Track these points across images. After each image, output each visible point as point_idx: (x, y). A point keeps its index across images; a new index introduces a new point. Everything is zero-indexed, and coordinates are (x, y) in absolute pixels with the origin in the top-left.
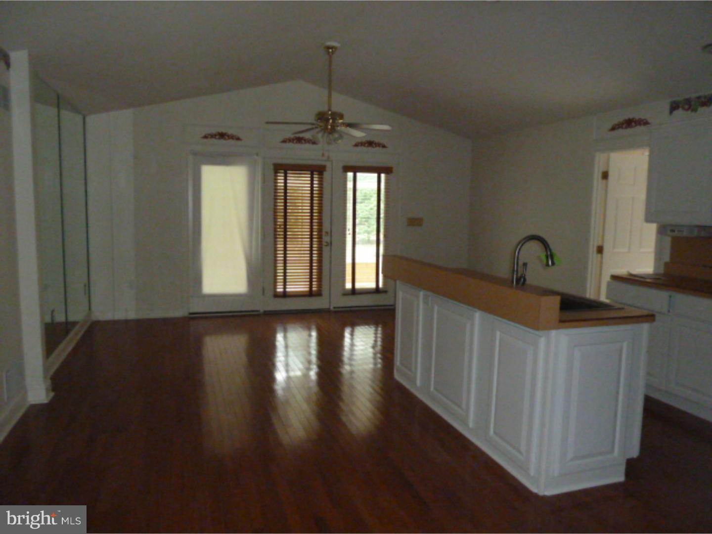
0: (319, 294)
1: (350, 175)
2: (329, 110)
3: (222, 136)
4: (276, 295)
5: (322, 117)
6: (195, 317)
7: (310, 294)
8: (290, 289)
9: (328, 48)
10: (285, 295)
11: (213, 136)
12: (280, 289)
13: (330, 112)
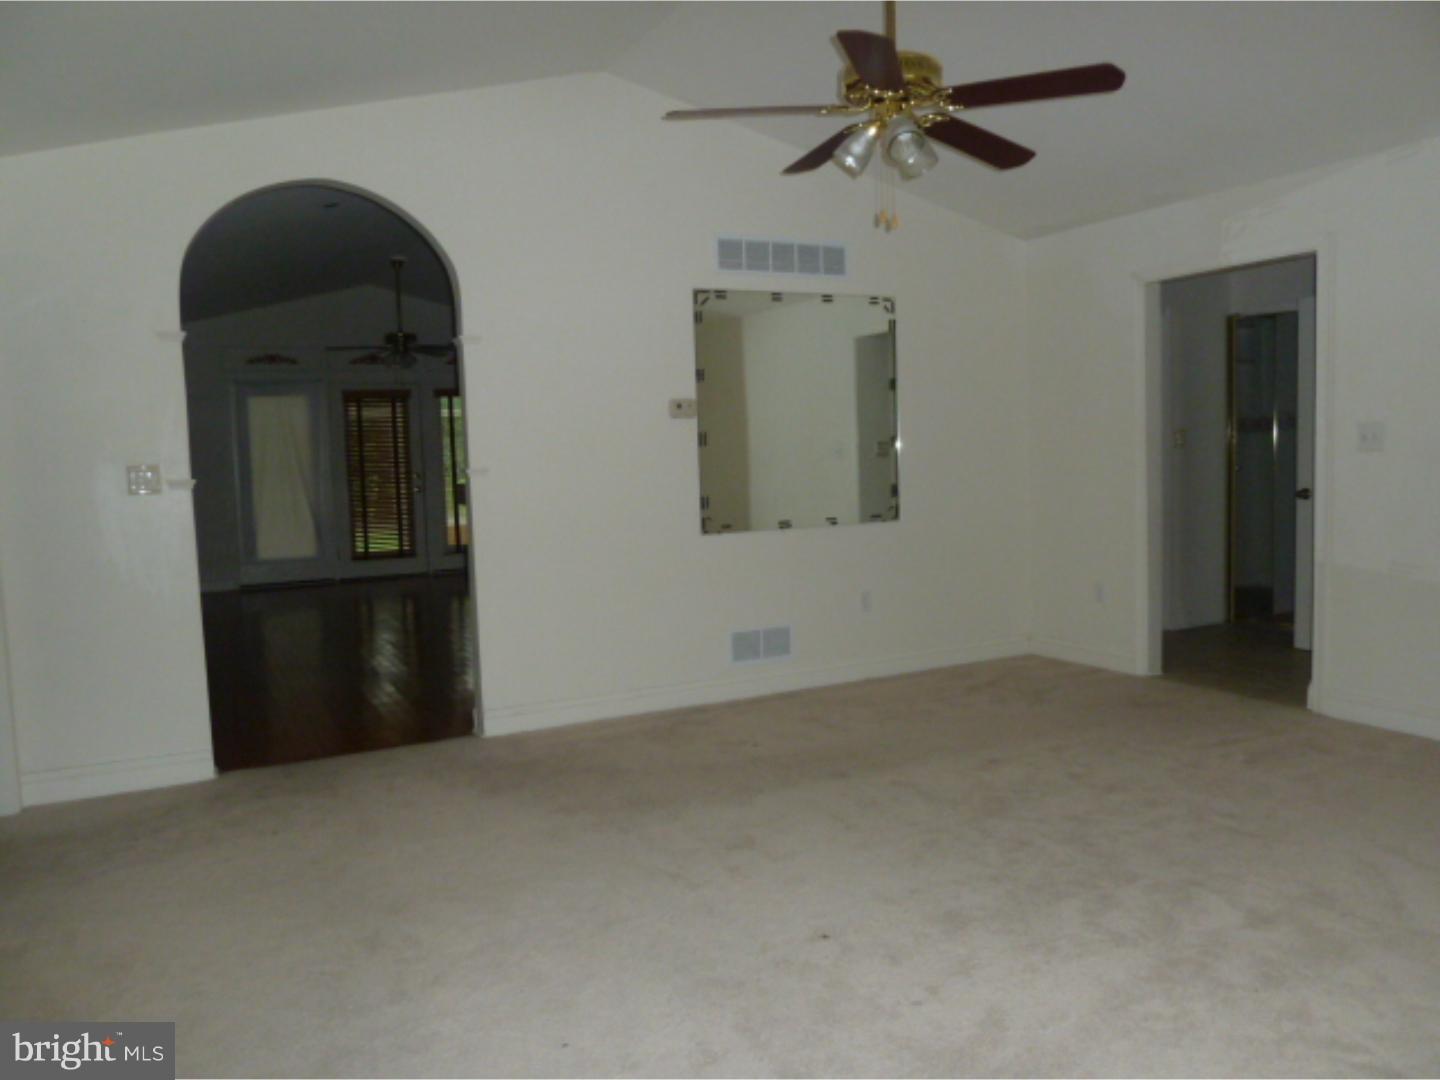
0: (412, 554)
1: (444, 401)
2: (401, 331)
3: (272, 359)
4: (357, 557)
5: (391, 338)
6: (249, 590)
7: (400, 554)
8: (374, 548)
9: (394, 263)
10: (367, 556)
11: (259, 360)
12: (360, 550)
13: (400, 334)
